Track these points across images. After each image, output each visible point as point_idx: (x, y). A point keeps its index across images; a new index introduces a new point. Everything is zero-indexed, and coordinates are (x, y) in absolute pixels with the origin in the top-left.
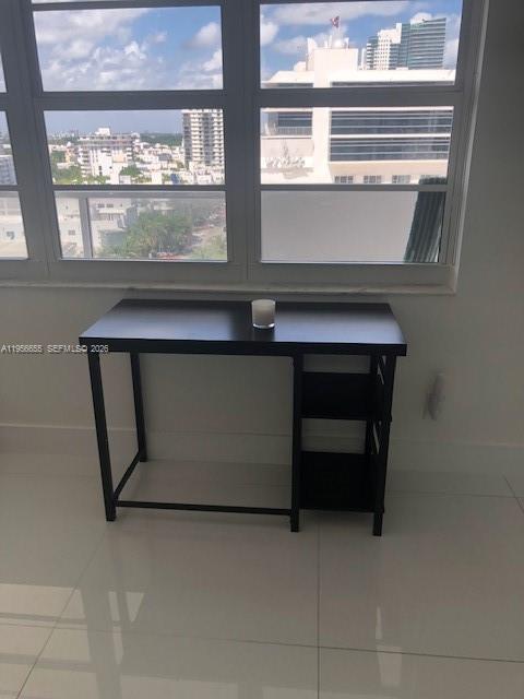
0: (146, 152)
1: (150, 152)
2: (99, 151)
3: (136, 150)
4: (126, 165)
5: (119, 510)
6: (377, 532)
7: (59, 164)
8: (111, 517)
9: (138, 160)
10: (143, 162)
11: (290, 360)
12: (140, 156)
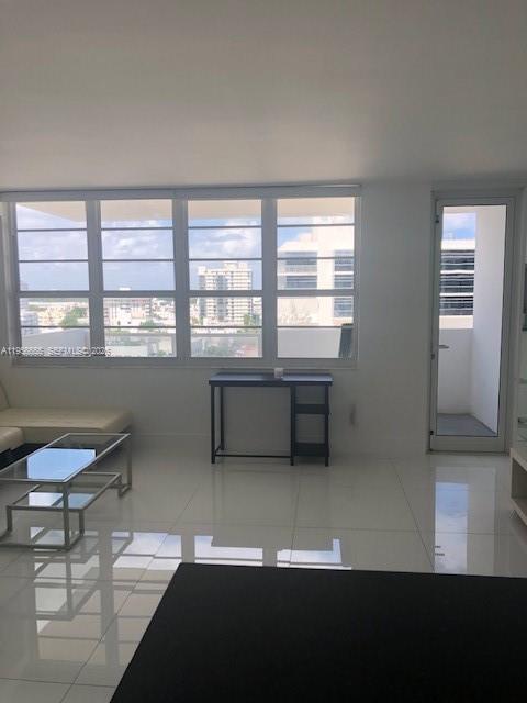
0: (163, 308)
1: (166, 309)
2: (118, 309)
3: (154, 307)
4: (144, 321)
5: (217, 458)
6: (327, 465)
7: (79, 320)
8: (213, 462)
9: (155, 316)
10: (160, 318)
11: (289, 389)
12: (158, 313)
